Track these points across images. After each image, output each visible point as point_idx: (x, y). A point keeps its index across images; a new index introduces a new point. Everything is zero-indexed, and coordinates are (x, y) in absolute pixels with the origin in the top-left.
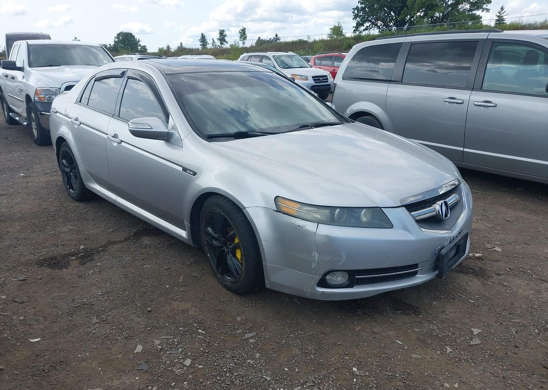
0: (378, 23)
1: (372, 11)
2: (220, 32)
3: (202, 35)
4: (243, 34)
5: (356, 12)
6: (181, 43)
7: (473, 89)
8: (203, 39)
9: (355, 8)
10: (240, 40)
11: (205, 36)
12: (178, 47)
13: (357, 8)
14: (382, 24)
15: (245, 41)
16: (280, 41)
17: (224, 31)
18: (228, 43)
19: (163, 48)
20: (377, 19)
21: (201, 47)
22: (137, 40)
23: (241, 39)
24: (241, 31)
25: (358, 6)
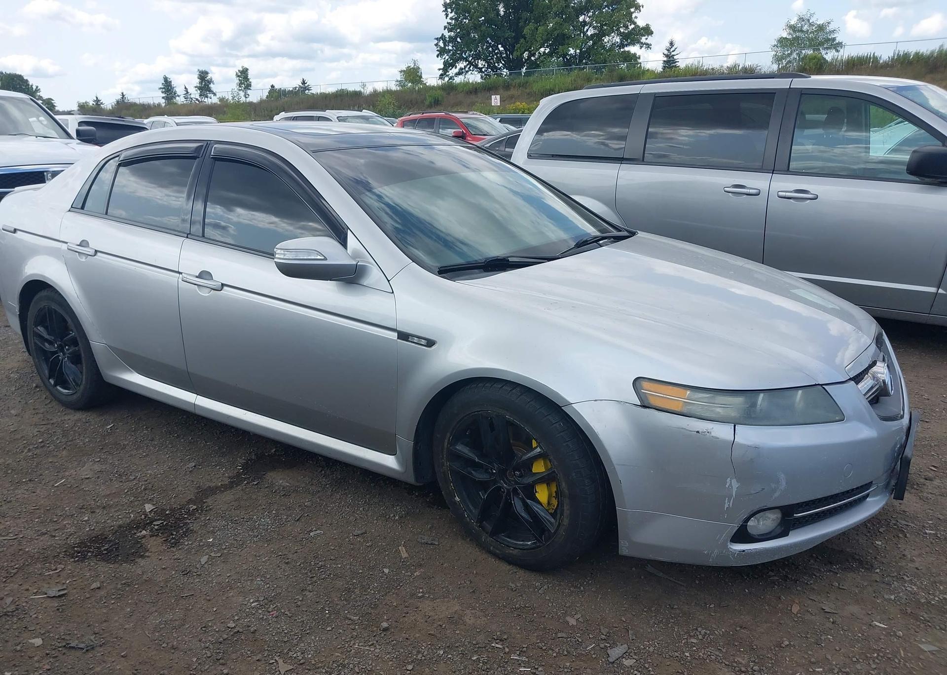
0: (478, 62)
1: (469, 43)
2: (200, 75)
3: (166, 79)
4: (244, 79)
5: (441, 44)
6: (122, 93)
7: (773, 171)
8: (168, 87)
9: (440, 38)
10: (240, 90)
11: (171, 82)
12: (118, 102)
13: (443, 37)
14: (485, 65)
15: (249, 92)
16: (310, 91)
17: (207, 73)
18: (216, 95)
19: (86, 102)
20: (478, 57)
21: (164, 101)
22: (34, 88)
23: (240, 88)
24: (239, 74)
25: (444, 34)
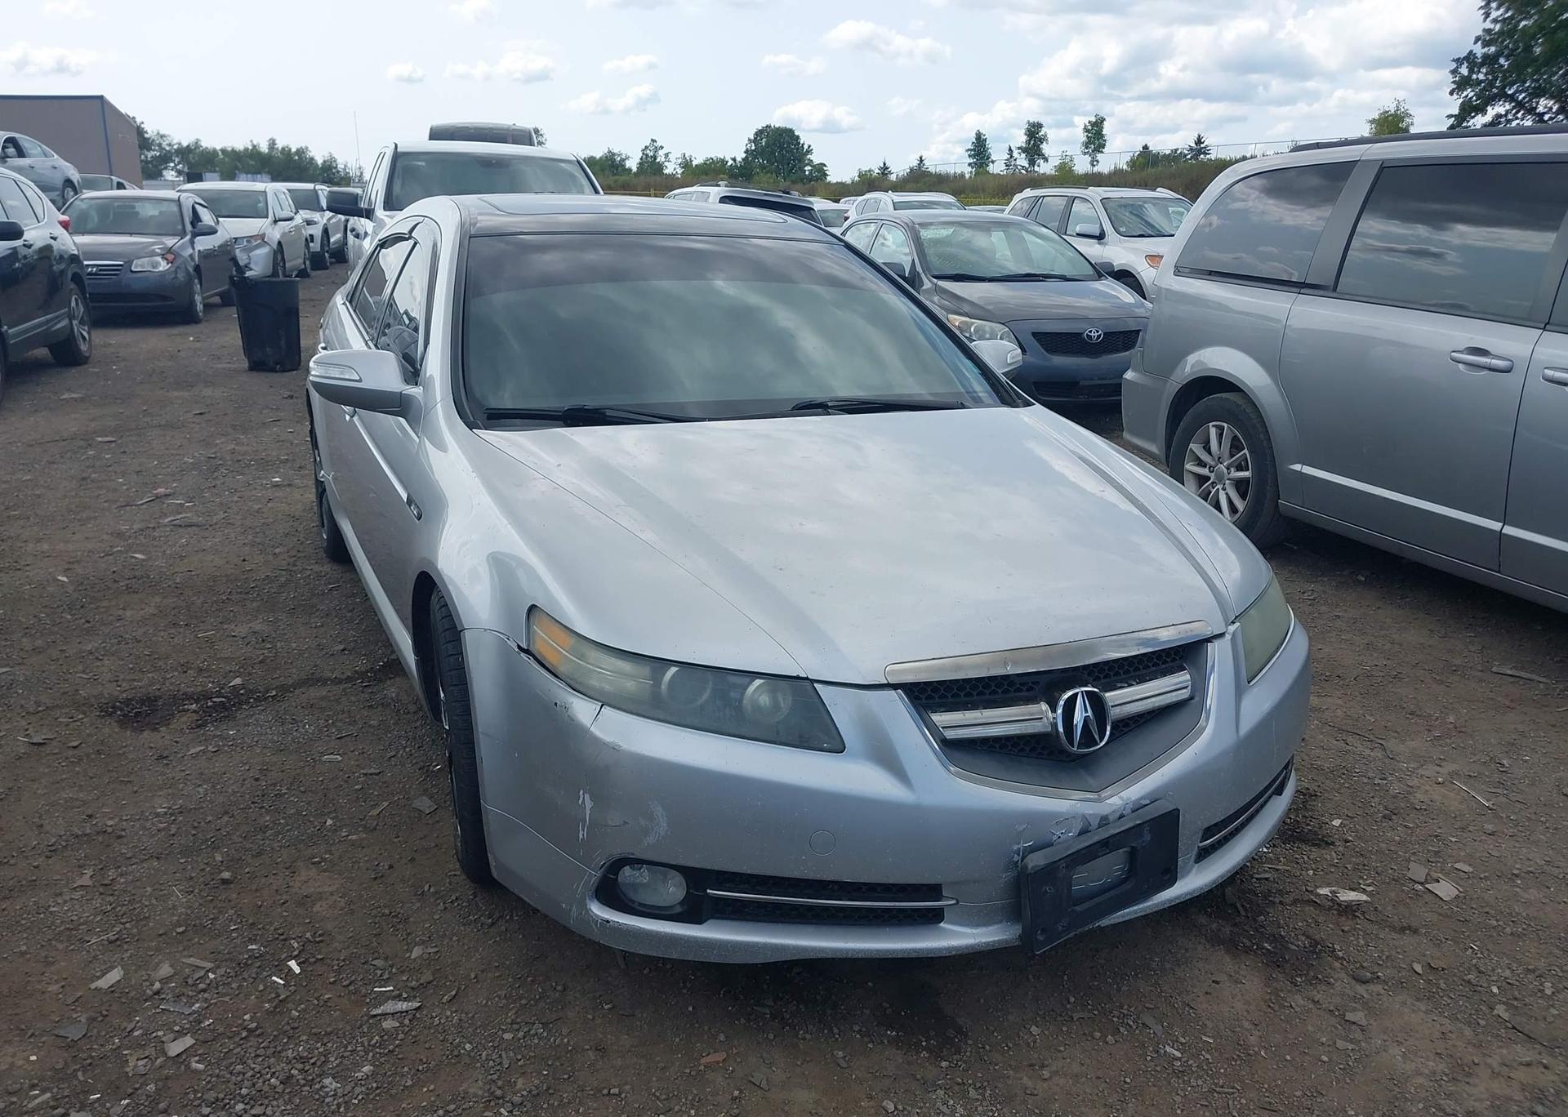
0: (1538, 103)
1: (1523, 64)
2: (1029, 130)
3: (979, 136)
4: (1095, 137)
5: (1464, 71)
6: (921, 158)
7: (1548, 323)
8: (980, 150)
9: (1464, 58)
10: (1085, 153)
11: (985, 140)
12: (911, 170)
13: (1470, 58)
14: (1551, 108)
15: (1099, 156)
16: (1208, 156)
17: (1040, 126)
18: (1047, 161)
19: (869, 171)
20: (1539, 93)
21: (970, 169)
22: (806, 147)
23: (1086, 151)
24: (1090, 127)
25: (1474, 52)
